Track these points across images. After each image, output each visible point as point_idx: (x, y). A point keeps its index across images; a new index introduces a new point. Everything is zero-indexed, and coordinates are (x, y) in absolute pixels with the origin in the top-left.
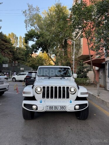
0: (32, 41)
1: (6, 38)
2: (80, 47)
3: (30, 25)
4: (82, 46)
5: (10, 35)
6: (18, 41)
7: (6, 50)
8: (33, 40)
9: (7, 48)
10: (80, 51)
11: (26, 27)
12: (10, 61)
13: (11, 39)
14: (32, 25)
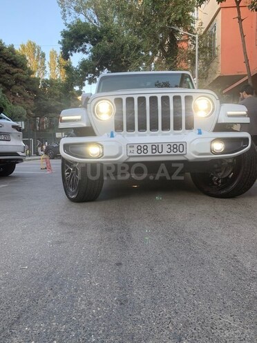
0: (81, 53)
1: (15, 54)
2: (214, 53)
3: (72, 11)
4: (220, 52)
5: (23, 47)
6: (46, 63)
7: (16, 87)
8: (84, 51)
9: (18, 80)
10: (214, 65)
11: (64, 17)
12: (28, 114)
13: (27, 58)
14: (78, 10)
